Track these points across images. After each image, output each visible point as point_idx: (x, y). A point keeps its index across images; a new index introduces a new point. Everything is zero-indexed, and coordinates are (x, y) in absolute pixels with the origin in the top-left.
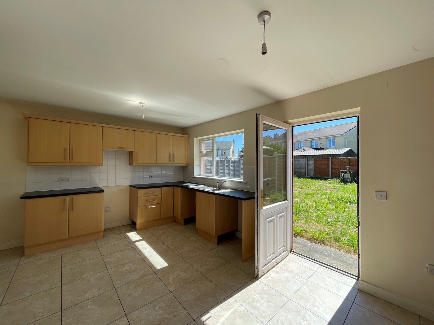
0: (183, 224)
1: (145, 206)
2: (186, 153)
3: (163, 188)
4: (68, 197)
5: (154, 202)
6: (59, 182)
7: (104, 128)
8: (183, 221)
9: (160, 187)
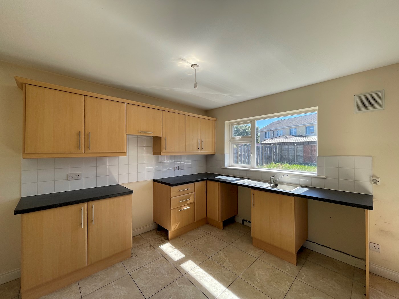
0: (222, 228)
1: (178, 208)
2: (213, 140)
3: (197, 183)
4: (86, 205)
5: (188, 202)
6: (68, 180)
7: (128, 106)
8: (222, 224)
9: (193, 183)
